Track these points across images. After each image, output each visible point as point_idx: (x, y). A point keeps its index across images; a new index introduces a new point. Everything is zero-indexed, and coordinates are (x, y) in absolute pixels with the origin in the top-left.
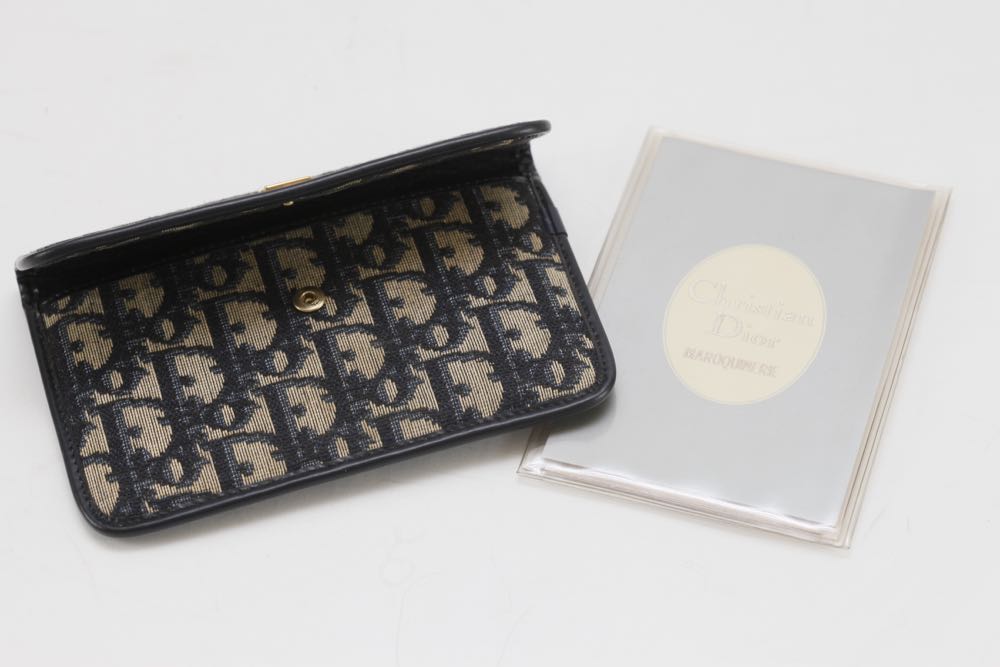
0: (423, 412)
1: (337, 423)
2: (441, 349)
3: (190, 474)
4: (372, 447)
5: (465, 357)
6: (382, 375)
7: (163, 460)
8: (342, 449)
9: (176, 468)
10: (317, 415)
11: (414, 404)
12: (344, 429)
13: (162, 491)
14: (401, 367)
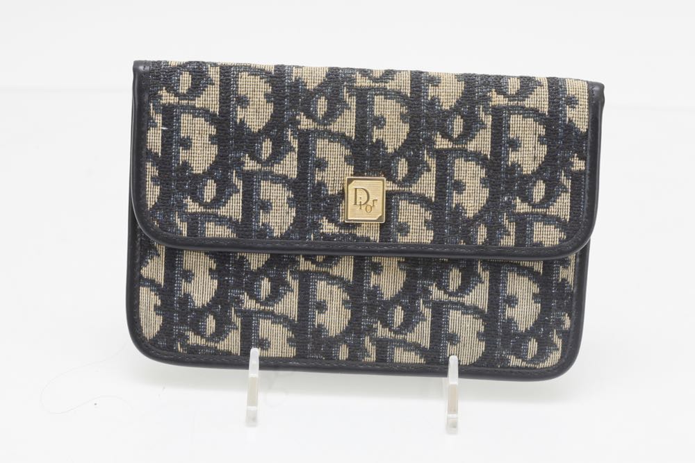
0: (416, 347)
1: (347, 332)
2: (451, 294)
3: (220, 333)
4: (367, 359)
5: (466, 309)
6: (395, 301)
7: (202, 313)
8: (343, 353)
9: (211, 324)
10: (334, 319)
11: (411, 337)
12: (351, 339)
13: (194, 339)
14: (414, 299)
